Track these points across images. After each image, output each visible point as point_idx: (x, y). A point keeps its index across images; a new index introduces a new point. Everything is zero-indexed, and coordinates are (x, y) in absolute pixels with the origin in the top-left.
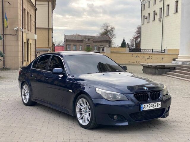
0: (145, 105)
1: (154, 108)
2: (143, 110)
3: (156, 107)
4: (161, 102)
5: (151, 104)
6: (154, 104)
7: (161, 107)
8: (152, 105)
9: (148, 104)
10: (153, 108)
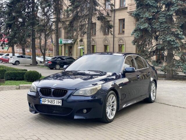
0: (44, 99)
1: (53, 104)
2: (42, 103)
3: (55, 104)
4: (61, 101)
5: (49, 100)
6: (53, 101)
7: (61, 105)
8: (51, 101)
9: (47, 99)
10: (51, 104)
